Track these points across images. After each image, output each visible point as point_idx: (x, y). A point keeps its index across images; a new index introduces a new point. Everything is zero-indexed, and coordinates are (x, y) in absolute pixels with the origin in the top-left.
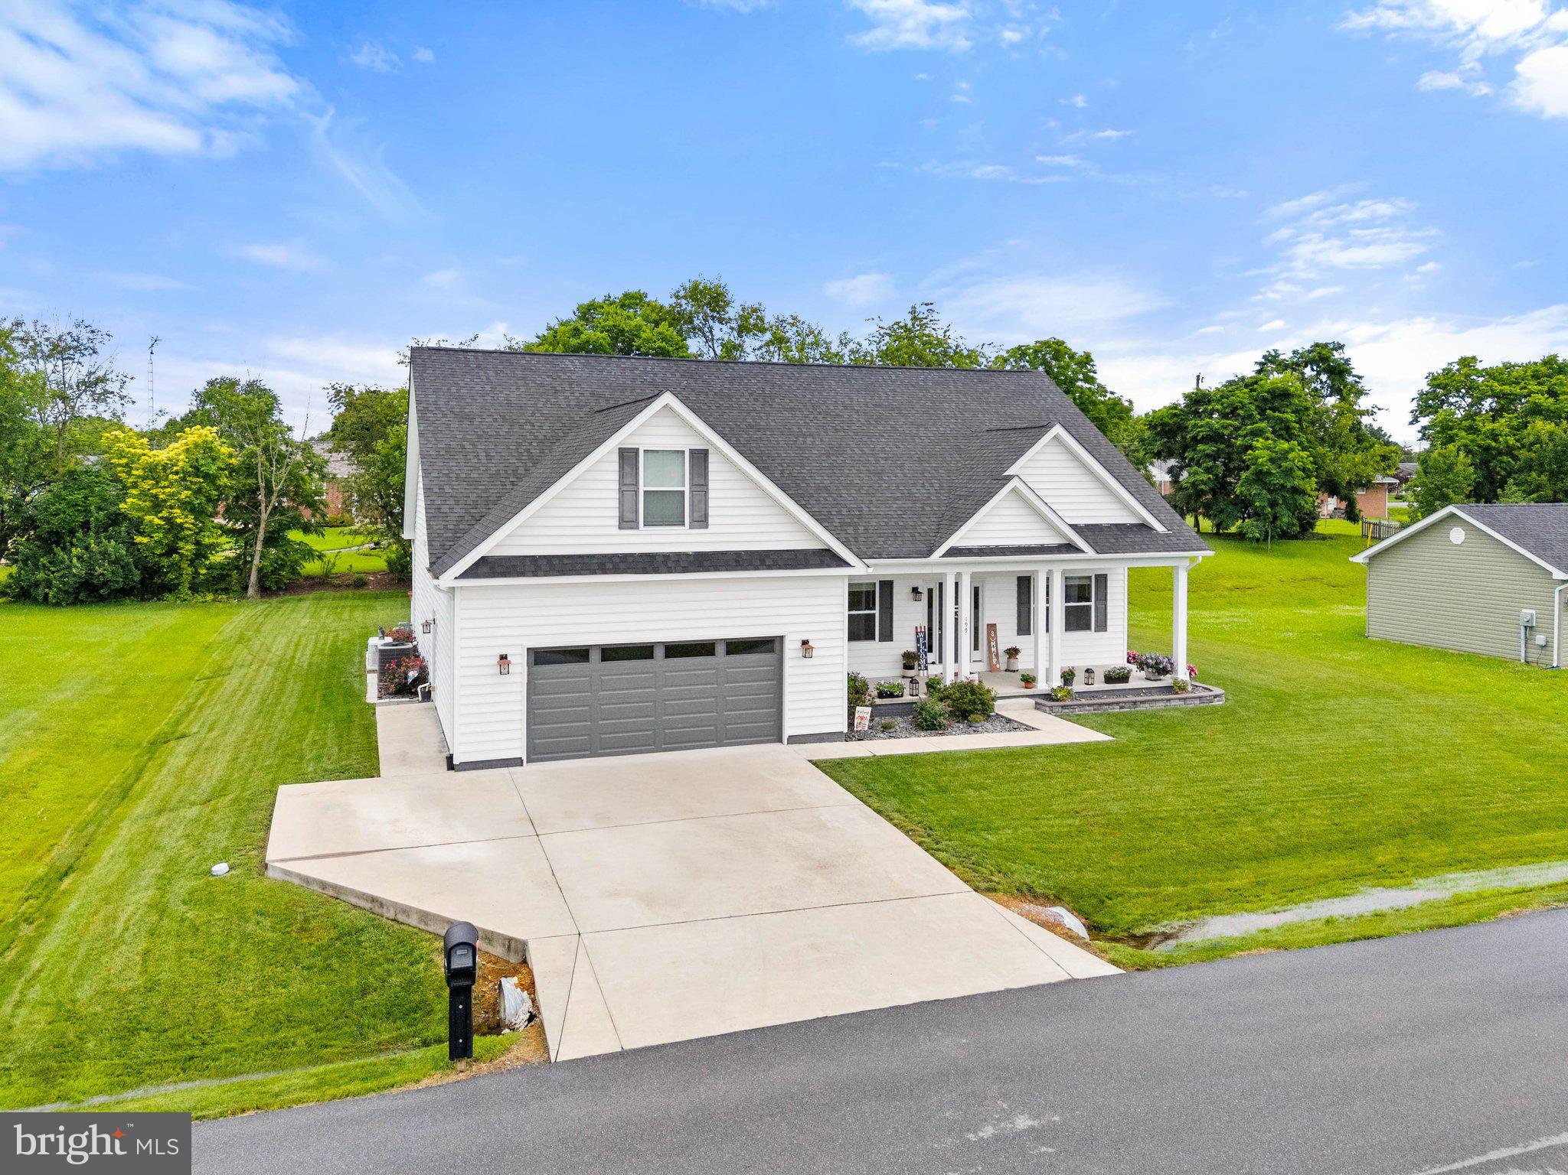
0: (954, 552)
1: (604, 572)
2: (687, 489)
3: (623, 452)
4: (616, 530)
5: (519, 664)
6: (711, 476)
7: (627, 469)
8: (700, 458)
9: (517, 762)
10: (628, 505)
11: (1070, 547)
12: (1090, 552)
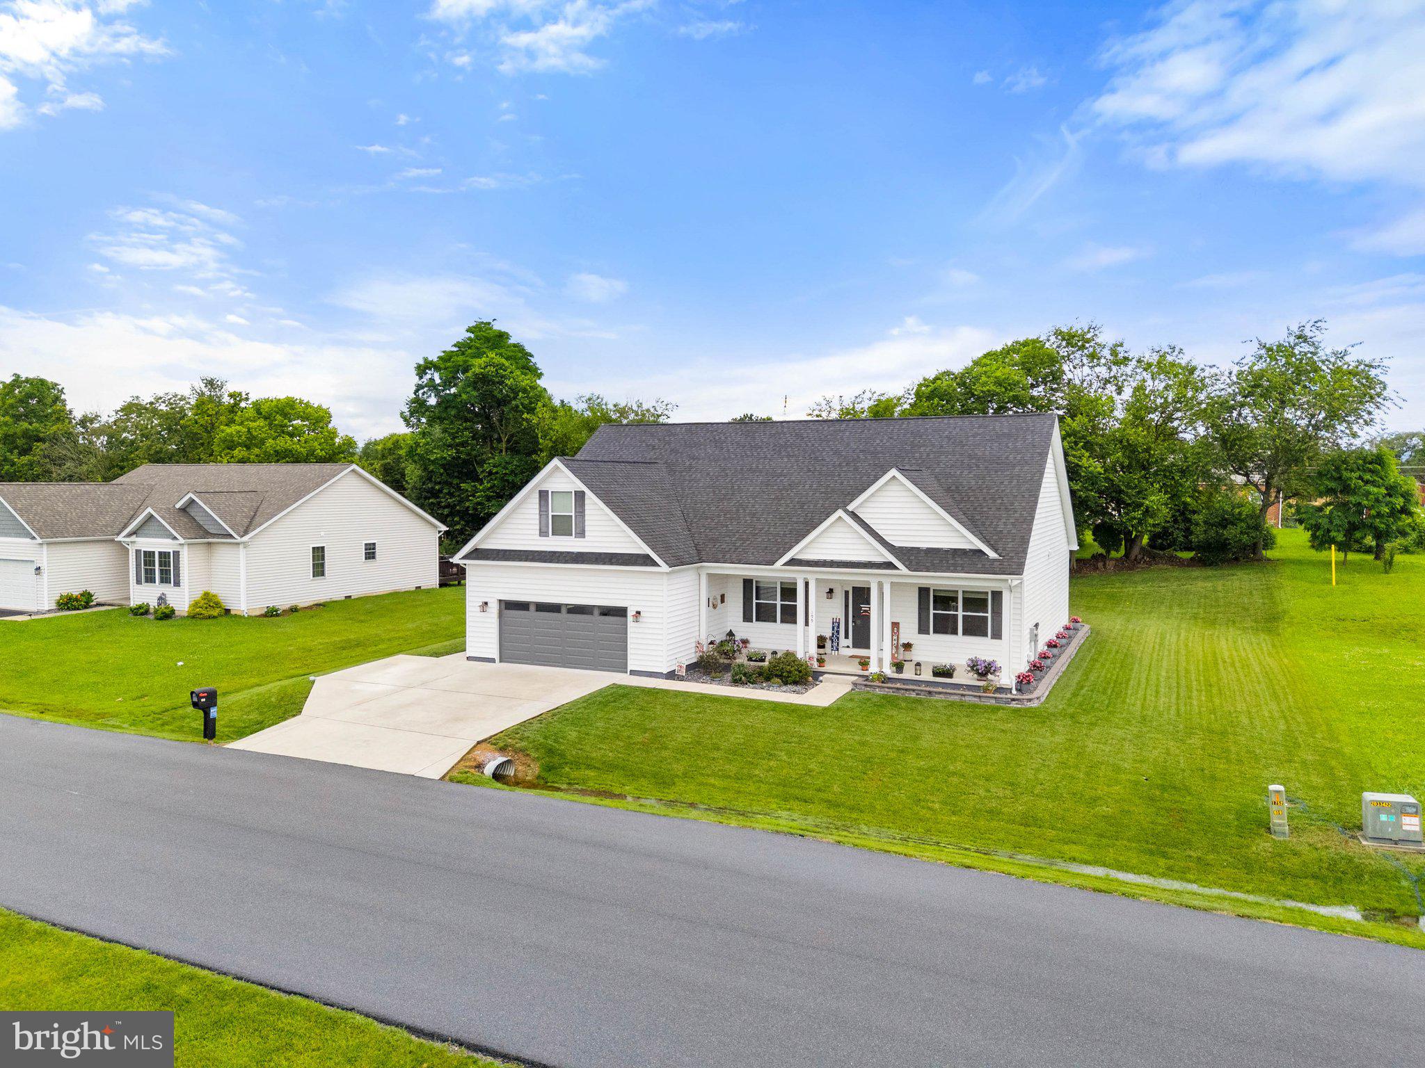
0: (793, 562)
1: (526, 560)
2: (573, 514)
3: (540, 492)
4: (537, 537)
5: (494, 608)
6: (586, 507)
7: (543, 502)
8: (580, 496)
9: (492, 660)
10: (543, 523)
11: (889, 565)
12: (903, 570)
